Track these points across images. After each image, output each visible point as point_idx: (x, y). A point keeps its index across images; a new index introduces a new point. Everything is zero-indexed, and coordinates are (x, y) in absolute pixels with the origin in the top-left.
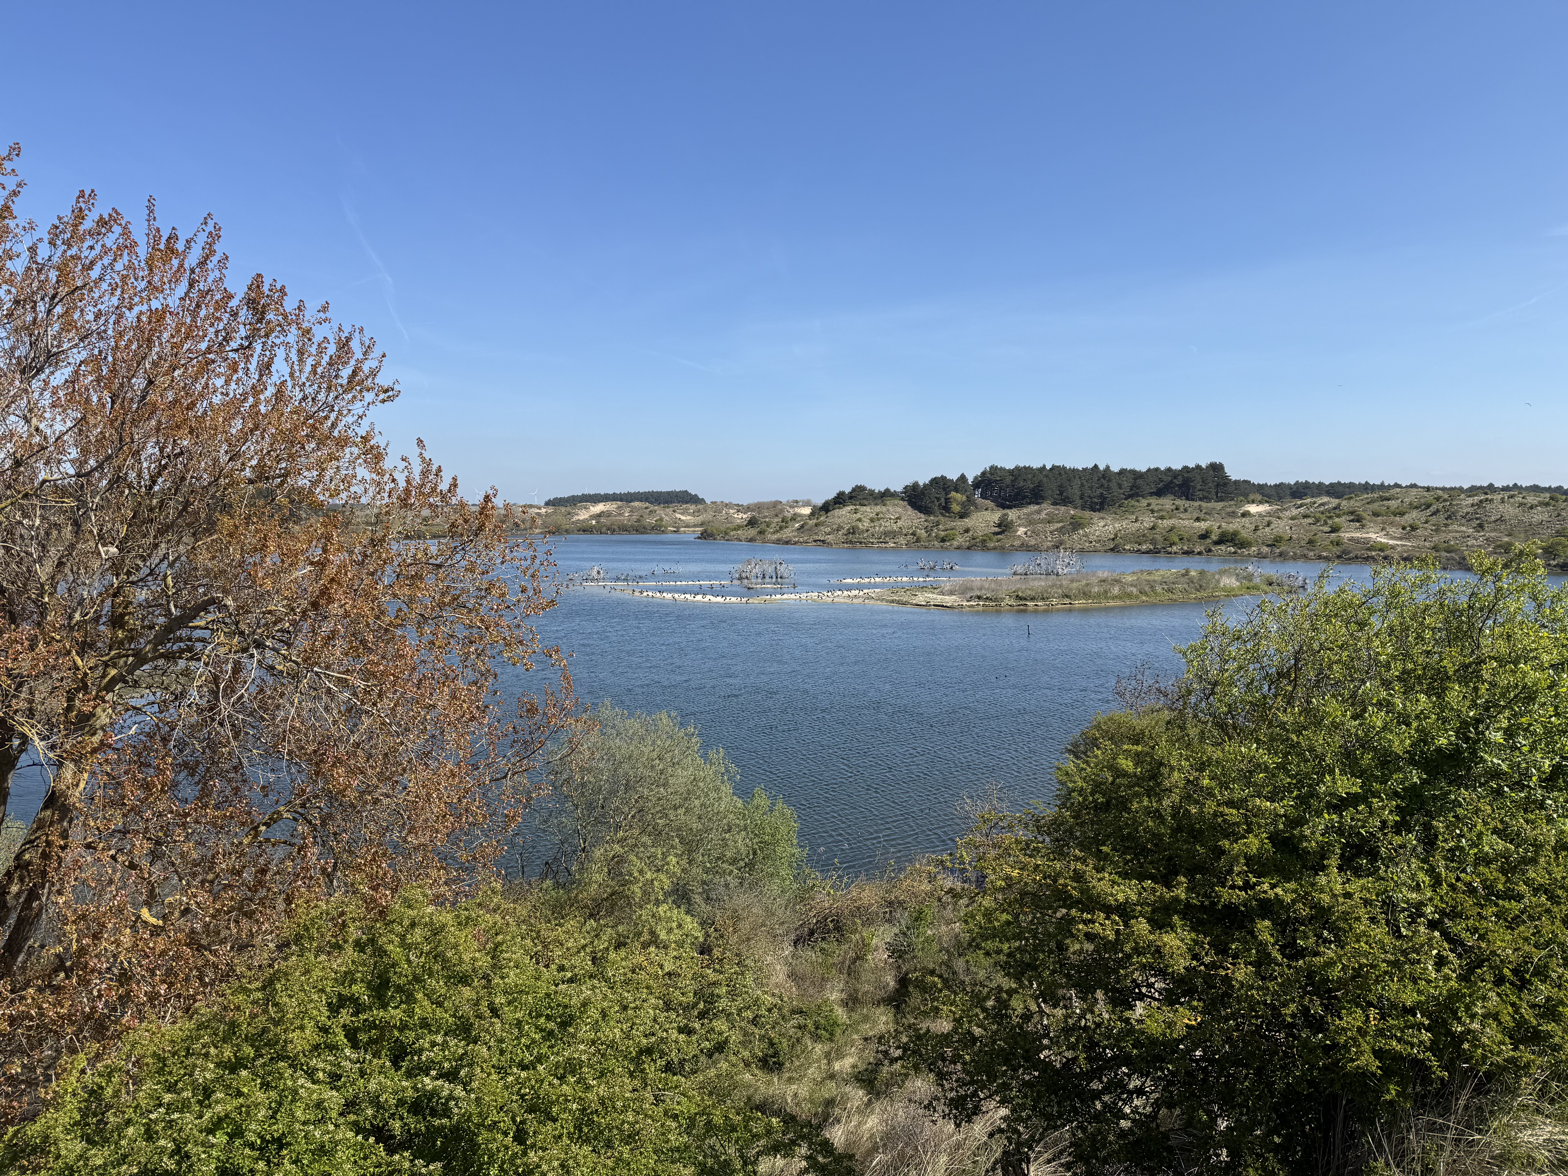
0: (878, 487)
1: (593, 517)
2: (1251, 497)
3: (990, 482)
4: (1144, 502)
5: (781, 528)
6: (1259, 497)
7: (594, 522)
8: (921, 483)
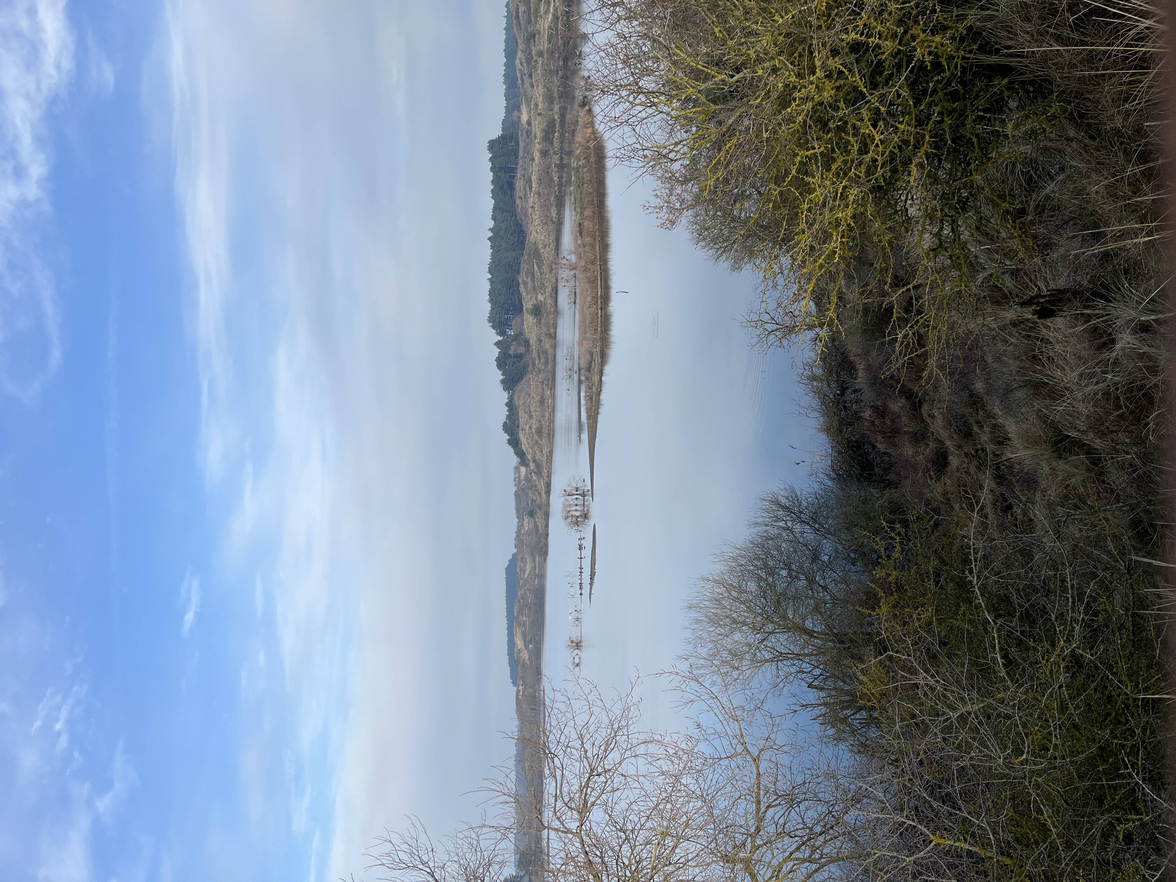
0: (504, 412)
1: (526, 647)
2: (515, 119)
3: (500, 323)
4: (518, 201)
5: (537, 491)
6: (515, 113)
7: (531, 646)
8: (502, 377)
